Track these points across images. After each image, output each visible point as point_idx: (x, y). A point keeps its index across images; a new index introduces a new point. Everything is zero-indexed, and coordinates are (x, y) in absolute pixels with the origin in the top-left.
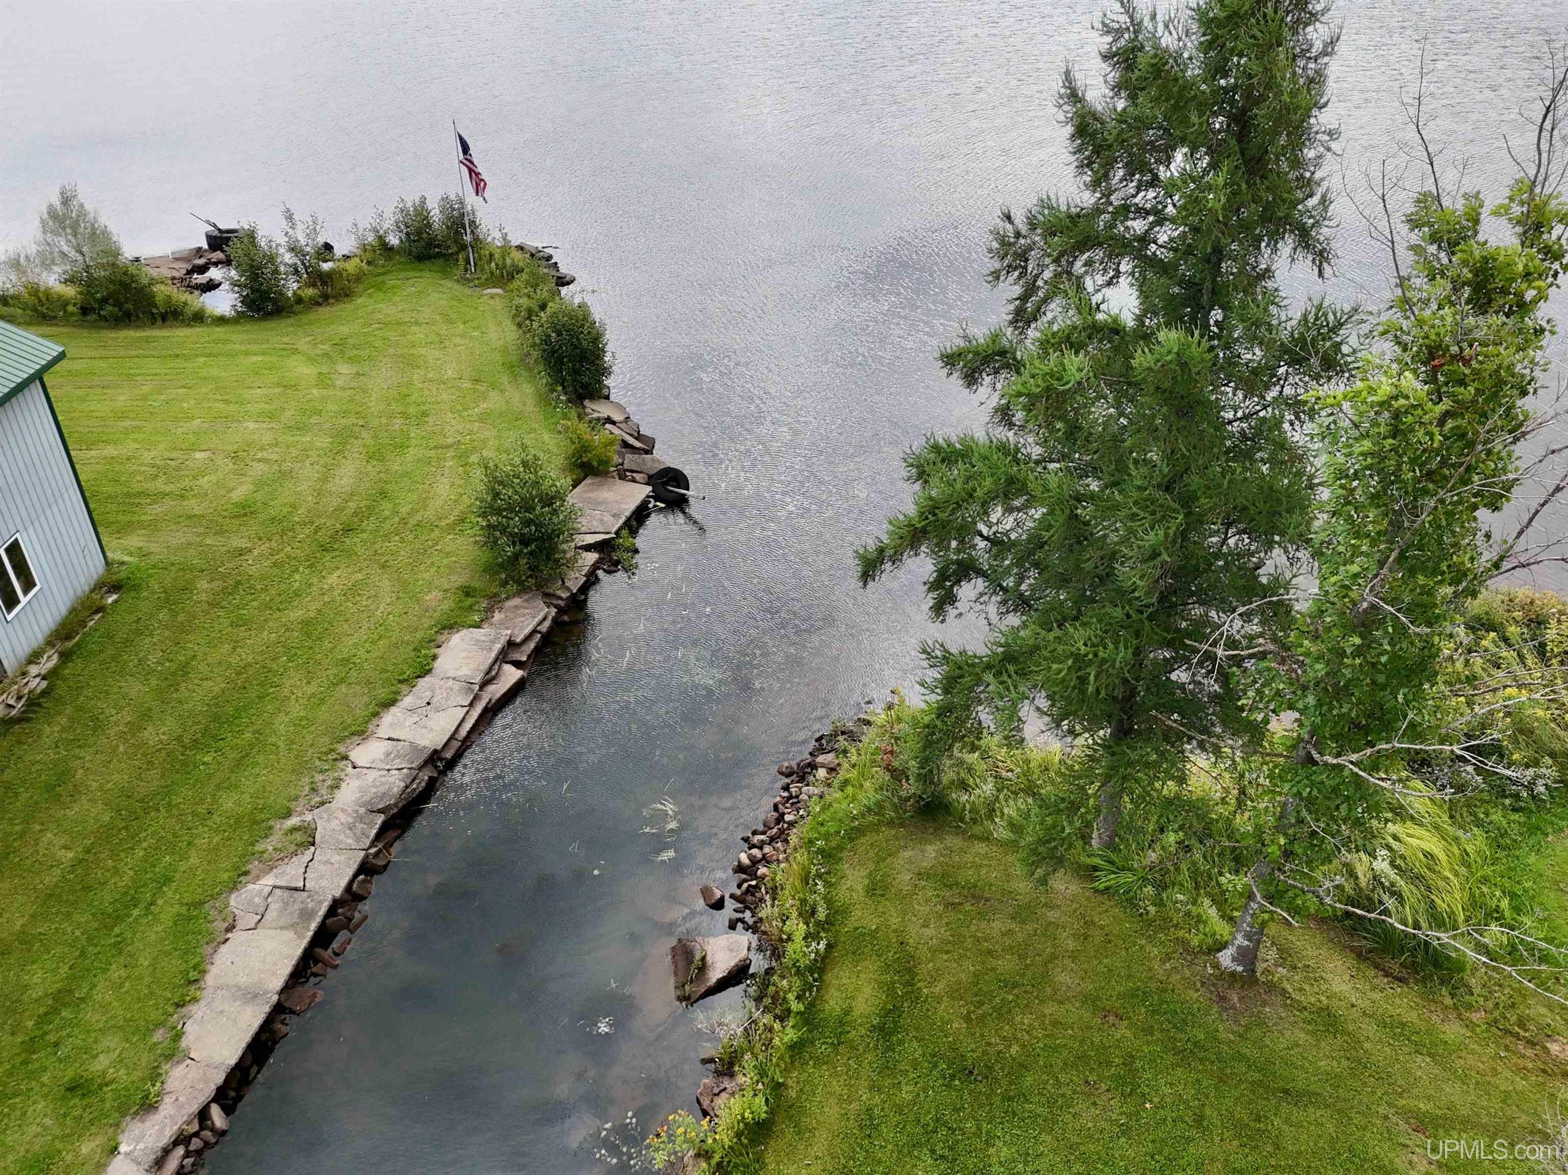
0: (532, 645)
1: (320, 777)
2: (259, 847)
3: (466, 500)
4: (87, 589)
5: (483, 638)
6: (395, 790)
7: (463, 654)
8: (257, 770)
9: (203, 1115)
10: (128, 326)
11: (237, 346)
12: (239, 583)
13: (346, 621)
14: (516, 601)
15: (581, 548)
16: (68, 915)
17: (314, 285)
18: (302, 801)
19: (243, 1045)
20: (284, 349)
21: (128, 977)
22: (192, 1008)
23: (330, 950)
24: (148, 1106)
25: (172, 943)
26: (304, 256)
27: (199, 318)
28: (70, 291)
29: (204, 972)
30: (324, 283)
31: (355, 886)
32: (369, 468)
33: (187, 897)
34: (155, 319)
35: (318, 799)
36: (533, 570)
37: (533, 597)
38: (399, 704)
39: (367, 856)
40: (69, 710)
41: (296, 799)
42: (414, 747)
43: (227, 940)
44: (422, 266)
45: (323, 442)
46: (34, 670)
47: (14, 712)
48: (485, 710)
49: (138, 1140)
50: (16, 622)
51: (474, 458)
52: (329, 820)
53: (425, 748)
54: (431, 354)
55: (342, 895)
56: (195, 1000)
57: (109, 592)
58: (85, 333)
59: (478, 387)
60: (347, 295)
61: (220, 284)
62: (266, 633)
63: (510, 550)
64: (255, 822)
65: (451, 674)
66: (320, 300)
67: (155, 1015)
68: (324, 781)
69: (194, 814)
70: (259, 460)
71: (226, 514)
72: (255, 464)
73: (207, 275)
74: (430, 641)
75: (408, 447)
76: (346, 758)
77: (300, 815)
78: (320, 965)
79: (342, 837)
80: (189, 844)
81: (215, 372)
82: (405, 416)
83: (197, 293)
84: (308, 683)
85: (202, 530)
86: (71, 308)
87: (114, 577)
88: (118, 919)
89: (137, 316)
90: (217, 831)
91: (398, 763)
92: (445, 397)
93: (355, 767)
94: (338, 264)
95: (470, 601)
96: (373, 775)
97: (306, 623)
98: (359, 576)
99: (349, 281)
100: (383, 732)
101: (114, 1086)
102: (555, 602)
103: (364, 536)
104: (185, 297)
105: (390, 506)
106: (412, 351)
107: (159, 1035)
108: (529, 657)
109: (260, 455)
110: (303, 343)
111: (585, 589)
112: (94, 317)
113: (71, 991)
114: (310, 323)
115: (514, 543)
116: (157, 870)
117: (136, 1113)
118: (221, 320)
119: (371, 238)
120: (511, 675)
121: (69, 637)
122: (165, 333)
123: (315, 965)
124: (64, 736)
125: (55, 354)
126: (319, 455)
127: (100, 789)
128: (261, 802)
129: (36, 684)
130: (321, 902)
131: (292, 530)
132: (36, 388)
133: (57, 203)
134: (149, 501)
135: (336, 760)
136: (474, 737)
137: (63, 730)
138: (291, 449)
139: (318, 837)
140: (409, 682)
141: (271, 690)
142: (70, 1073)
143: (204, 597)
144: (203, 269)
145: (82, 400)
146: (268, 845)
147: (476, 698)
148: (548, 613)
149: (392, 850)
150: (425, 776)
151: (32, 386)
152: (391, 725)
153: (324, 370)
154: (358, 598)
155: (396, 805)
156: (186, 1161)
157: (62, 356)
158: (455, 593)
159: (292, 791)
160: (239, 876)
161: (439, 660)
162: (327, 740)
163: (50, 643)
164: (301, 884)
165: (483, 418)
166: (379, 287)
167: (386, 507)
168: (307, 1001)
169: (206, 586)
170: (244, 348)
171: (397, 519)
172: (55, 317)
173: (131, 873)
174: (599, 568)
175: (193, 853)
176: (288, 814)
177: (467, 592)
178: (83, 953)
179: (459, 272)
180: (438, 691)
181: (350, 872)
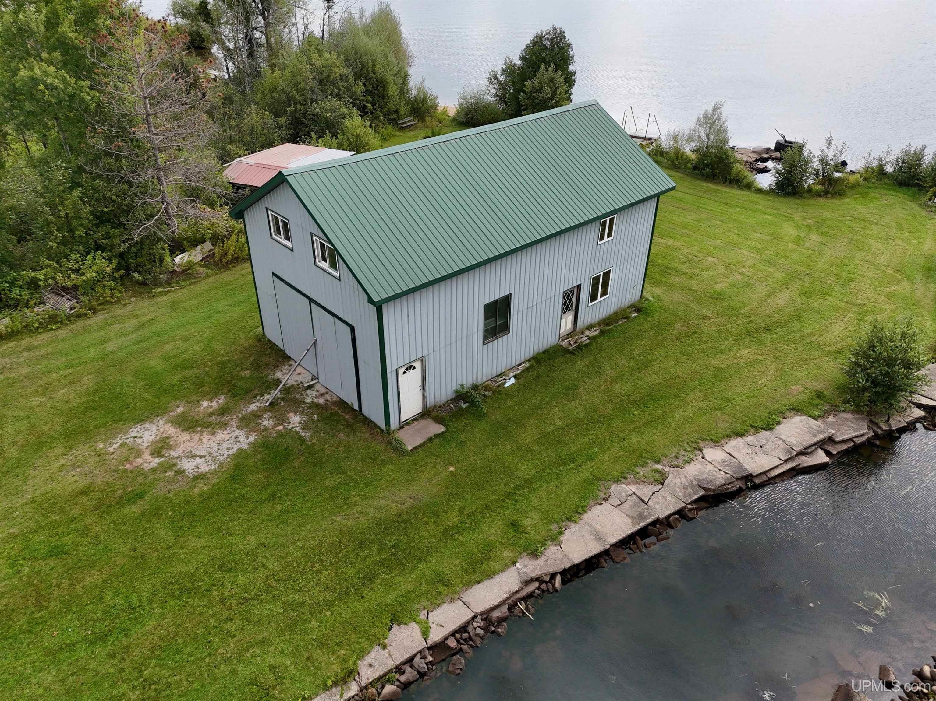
0: (844, 447)
1: (682, 452)
2: (638, 470)
3: (849, 341)
4: (627, 305)
5: (814, 427)
6: (718, 482)
7: (797, 430)
8: (655, 431)
9: (553, 576)
10: (711, 182)
11: (761, 207)
12: (695, 333)
13: (740, 378)
14: (849, 416)
15: (913, 403)
16: (547, 449)
17: (823, 184)
18: (668, 460)
19: (584, 558)
20: (785, 216)
21: (555, 492)
22: (572, 525)
23: (644, 541)
24: (535, 555)
25: (579, 489)
26: (826, 165)
27: (749, 186)
28: (693, 156)
29: (585, 512)
30: (830, 184)
31: (671, 518)
32: (798, 299)
33: (595, 472)
34: (726, 181)
35: (676, 463)
36: (871, 402)
37: (863, 418)
38: (745, 438)
39: (685, 507)
40: (591, 358)
41: (666, 456)
42: (740, 465)
43: (601, 504)
44: (900, 190)
45: (780, 275)
46: (587, 333)
47: (571, 348)
48: (793, 469)
49: (524, 566)
50: (591, 308)
51: (869, 318)
52: (676, 477)
53: (746, 469)
54: (876, 246)
55: (663, 519)
56: (575, 522)
57: (635, 311)
58: (689, 179)
59: (898, 275)
60: (840, 195)
61: (769, 171)
62: (695, 365)
63: (862, 382)
64: (641, 456)
65: (783, 437)
66: (822, 194)
67: (556, 516)
68: (684, 456)
69: (618, 436)
70: (739, 273)
71: (707, 294)
72: (736, 274)
73: (765, 164)
74: (781, 412)
75: (829, 296)
76: (701, 450)
77: (664, 465)
78: (635, 546)
79: (678, 490)
80: (608, 448)
81: (741, 218)
82: (838, 276)
83: (755, 172)
84: (702, 401)
85: (691, 298)
86: (689, 165)
87: (641, 305)
88: (565, 464)
89: (718, 178)
90: (623, 450)
91: (726, 469)
92: (871, 274)
93: (703, 458)
94: (845, 175)
95: (818, 401)
96: (710, 467)
97: (718, 369)
98: (760, 357)
99: (846, 186)
100: (728, 448)
101: (527, 536)
102: (875, 428)
103: (774, 336)
104: (748, 173)
105: (799, 326)
106: (864, 239)
107: (554, 527)
108: (838, 453)
109: (741, 270)
110: (797, 216)
111: (902, 430)
112: (698, 172)
113: (532, 482)
114: (809, 205)
115: (867, 380)
116: (590, 452)
117: (529, 554)
118: (760, 191)
119: (875, 164)
120: (821, 457)
121: (608, 325)
122: (727, 190)
123: (633, 544)
124: (584, 369)
125: (671, 186)
126: (773, 282)
127: (586, 400)
128: (649, 448)
129: (585, 340)
130: (651, 515)
131: (737, 317)
132: (654, 201)
133: (710, 110)
134: (675, 273)
135: (695, 448)
136: (777, 480)
137: (584, 366)
138: (760, 273)
139: (666, 482)
140: (757, 429)
141: (683, 395)
142: (515, 518)
143: (675, 332)
144: (764, 160)
145: (671, 213)
146: (642, 471)
147: (791, 459)
148: (866, 433)
149: (699, 513)
150: (738, 485)
151: (653, 199)
152: (734, 447)
153: (802, 235)
154: (752, 369)
155: (714, 490)
156: (537, 591)
157: (674, 188)
158: (811, 393)
159: (666, 452)
160: (622, 477)
161: (780, 426)
162: (697, 435)
163: (599, 324)
164: (646, 500)
165: (889, 296)
166: (864, 195)
167: (797, 326)
168: (621, 559)
169: (679, 327)
170: (764, 209)
171: (799, 335)
172: (680, 168)
173: (579, 446)
174: (920, 422)
175: (608, 454)
176: (658, 462)
177: (819, 395)
178: (544, 470)
179: (924, 199)
180: (770, 443)
181: (673, 510)
